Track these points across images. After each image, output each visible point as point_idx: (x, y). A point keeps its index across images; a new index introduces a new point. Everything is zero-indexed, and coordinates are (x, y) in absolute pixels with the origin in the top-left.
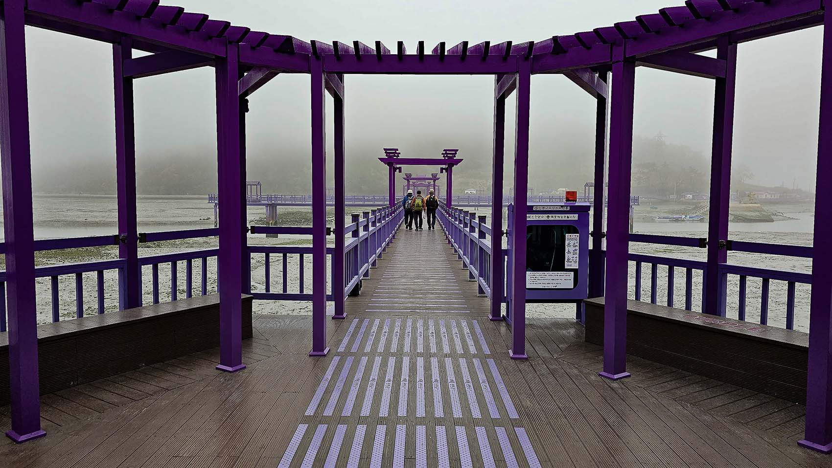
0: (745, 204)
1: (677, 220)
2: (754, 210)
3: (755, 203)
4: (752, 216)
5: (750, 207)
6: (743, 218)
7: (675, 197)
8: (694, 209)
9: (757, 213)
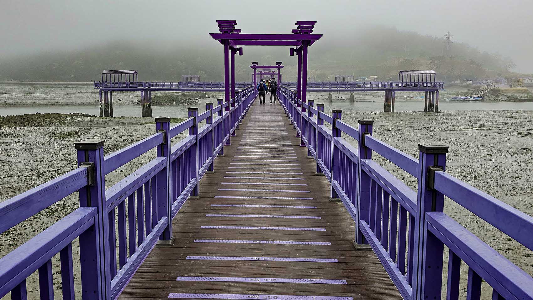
0: (514, 87)
1: (463, 100)
2: (523, 92)
3: (523, 87)
4: (521, 97)
5: (519, 90)
6: (515, 98)
7: (459, 83)
8: (475, 91)
9: (525, 95)
